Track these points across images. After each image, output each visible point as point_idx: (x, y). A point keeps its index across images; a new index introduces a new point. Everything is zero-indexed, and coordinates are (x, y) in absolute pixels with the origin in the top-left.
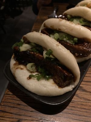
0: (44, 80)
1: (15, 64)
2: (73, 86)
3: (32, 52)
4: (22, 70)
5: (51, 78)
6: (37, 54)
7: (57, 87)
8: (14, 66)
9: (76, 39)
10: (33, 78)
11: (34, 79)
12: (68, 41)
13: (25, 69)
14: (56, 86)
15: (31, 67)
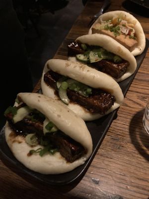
0: (49, 155)
1: (11, 135)
2: (85, 159)
3: (30, 120)
4: (20, 144)
5: (58, 151)
6: (37, 124)
7: (65, 162)
8: (10, 138)
9: (89, 90)
10: (34, 153)
11: (36, 155)
12: (80, 92)
13: (24, 141)
14: (63, 162)
15: (31, 139)
